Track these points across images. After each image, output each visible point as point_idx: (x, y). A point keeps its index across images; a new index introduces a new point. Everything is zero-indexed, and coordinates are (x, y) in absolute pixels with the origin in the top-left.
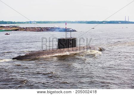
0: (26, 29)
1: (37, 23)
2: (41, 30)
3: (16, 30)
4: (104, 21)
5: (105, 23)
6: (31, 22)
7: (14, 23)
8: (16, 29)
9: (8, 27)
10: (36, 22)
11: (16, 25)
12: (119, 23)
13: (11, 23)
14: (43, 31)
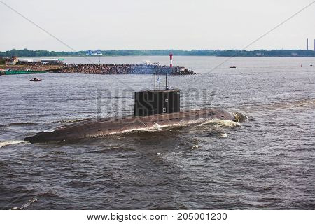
0: (78, 69)
1: (104, 55)
2: (113, 70)
3: (56, 71)
4: (258, 51)
5: (260, 56)
6: (90, 53)
7: (52, 54)
8: (57, 67)
9: (39, 63)
10: (102, 52)
11: (56, 59)
12: (293, 54)
13: (46, 54)
14: (118, 73)
